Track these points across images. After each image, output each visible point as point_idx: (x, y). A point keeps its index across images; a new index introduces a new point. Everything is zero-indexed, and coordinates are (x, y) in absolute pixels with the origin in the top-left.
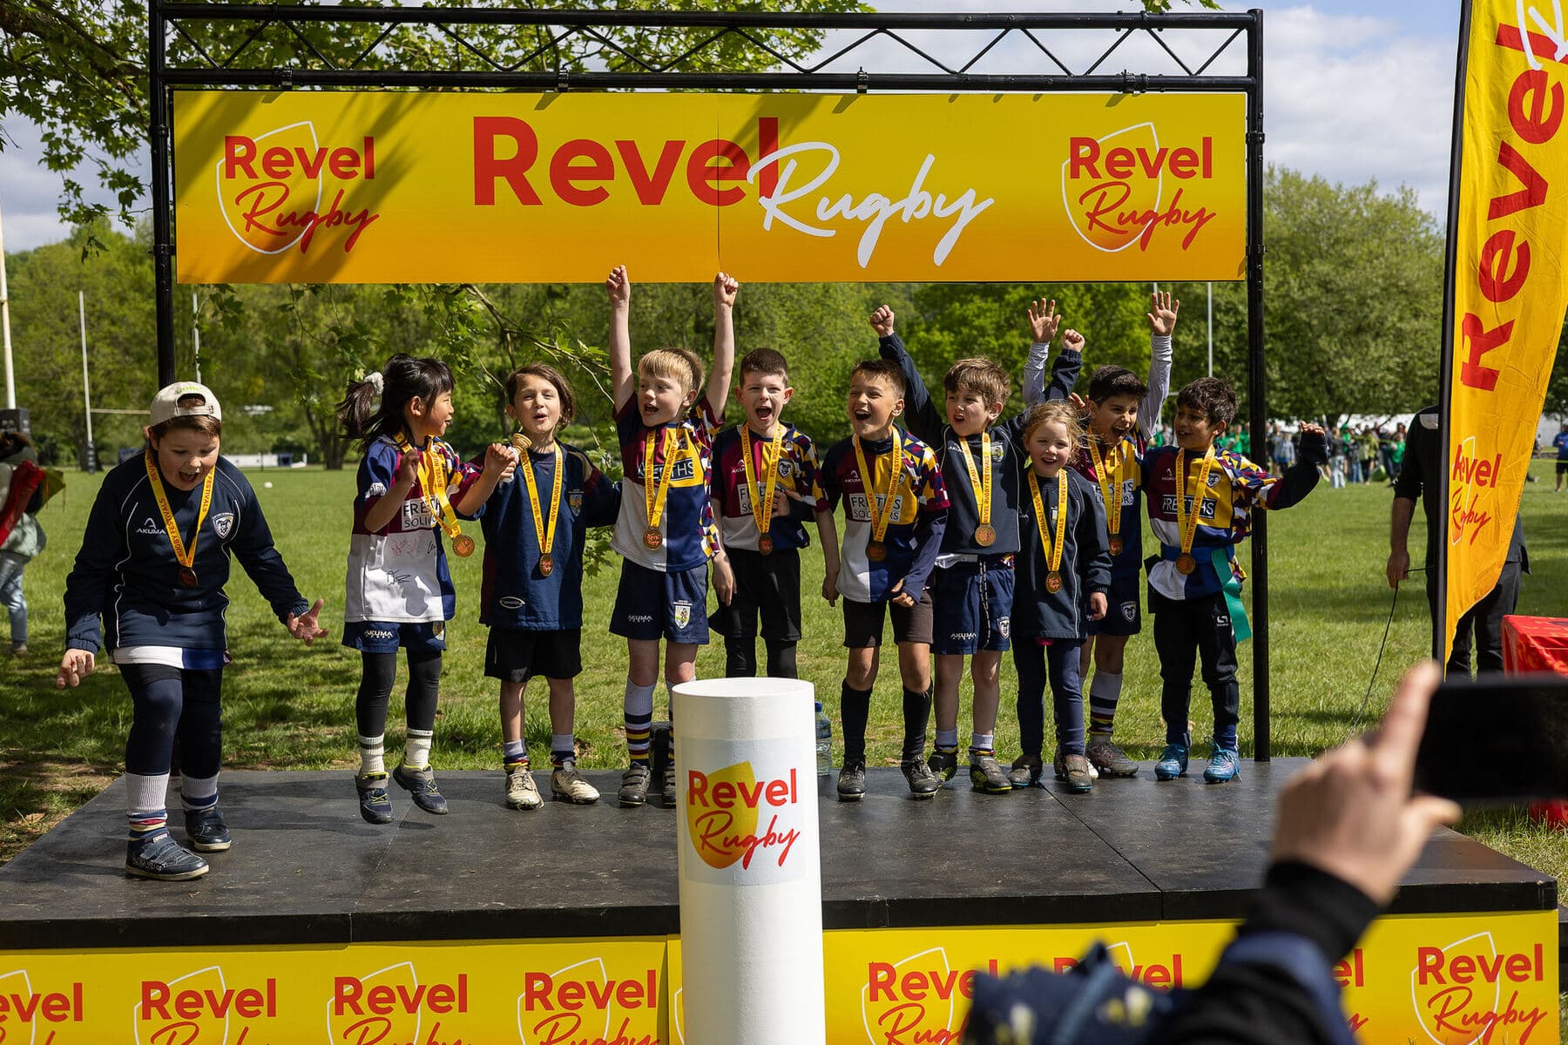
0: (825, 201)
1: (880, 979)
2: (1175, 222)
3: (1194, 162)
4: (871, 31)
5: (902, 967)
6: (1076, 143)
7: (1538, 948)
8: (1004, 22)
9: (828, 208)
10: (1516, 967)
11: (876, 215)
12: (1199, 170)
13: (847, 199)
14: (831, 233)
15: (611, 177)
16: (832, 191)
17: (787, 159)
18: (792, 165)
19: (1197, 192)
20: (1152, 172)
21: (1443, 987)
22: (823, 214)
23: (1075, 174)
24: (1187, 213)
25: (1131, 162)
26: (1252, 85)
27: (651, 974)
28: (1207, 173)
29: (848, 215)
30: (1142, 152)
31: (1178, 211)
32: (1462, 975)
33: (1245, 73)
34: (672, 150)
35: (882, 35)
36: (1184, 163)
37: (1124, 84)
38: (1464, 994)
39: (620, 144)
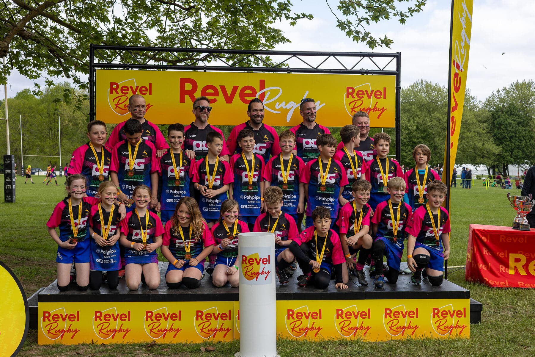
0: (278, 103)
1: (290, 314)
2: (376, 111)
3: (381, 94)
4: (291, 56)
5: (296, 311)
6: (348, 88)
7: (465, 309)
8: (329, 54)
9: (279, 105)
10: (459, 314)
11: (292, 107)
12: (382, 96)
13: (284, 103)
14: (279, 112)
15: (218, 96)
16: (280, 101)
17: (267, 91)
18: (269, 93)
19: (382, 103)
20: (369, 97)
21: (439, 319)
22: (277, 107)
23: (348, 97)
24: (379, 108)
25: (363, 94)
26: (397, 73)
27: (230, 312)
28: (385, 98)
29: (284, 107)
30: (366, 91)
31: (376, 108)
32: (444, 315)
33: (395, 70)
34: (235, 88)
35: (294, 57)
36: (378, 95)
37: (362, 72)
38: (445, 321)
39: (220, 86)
